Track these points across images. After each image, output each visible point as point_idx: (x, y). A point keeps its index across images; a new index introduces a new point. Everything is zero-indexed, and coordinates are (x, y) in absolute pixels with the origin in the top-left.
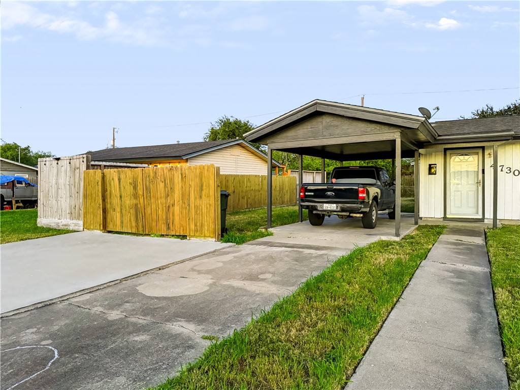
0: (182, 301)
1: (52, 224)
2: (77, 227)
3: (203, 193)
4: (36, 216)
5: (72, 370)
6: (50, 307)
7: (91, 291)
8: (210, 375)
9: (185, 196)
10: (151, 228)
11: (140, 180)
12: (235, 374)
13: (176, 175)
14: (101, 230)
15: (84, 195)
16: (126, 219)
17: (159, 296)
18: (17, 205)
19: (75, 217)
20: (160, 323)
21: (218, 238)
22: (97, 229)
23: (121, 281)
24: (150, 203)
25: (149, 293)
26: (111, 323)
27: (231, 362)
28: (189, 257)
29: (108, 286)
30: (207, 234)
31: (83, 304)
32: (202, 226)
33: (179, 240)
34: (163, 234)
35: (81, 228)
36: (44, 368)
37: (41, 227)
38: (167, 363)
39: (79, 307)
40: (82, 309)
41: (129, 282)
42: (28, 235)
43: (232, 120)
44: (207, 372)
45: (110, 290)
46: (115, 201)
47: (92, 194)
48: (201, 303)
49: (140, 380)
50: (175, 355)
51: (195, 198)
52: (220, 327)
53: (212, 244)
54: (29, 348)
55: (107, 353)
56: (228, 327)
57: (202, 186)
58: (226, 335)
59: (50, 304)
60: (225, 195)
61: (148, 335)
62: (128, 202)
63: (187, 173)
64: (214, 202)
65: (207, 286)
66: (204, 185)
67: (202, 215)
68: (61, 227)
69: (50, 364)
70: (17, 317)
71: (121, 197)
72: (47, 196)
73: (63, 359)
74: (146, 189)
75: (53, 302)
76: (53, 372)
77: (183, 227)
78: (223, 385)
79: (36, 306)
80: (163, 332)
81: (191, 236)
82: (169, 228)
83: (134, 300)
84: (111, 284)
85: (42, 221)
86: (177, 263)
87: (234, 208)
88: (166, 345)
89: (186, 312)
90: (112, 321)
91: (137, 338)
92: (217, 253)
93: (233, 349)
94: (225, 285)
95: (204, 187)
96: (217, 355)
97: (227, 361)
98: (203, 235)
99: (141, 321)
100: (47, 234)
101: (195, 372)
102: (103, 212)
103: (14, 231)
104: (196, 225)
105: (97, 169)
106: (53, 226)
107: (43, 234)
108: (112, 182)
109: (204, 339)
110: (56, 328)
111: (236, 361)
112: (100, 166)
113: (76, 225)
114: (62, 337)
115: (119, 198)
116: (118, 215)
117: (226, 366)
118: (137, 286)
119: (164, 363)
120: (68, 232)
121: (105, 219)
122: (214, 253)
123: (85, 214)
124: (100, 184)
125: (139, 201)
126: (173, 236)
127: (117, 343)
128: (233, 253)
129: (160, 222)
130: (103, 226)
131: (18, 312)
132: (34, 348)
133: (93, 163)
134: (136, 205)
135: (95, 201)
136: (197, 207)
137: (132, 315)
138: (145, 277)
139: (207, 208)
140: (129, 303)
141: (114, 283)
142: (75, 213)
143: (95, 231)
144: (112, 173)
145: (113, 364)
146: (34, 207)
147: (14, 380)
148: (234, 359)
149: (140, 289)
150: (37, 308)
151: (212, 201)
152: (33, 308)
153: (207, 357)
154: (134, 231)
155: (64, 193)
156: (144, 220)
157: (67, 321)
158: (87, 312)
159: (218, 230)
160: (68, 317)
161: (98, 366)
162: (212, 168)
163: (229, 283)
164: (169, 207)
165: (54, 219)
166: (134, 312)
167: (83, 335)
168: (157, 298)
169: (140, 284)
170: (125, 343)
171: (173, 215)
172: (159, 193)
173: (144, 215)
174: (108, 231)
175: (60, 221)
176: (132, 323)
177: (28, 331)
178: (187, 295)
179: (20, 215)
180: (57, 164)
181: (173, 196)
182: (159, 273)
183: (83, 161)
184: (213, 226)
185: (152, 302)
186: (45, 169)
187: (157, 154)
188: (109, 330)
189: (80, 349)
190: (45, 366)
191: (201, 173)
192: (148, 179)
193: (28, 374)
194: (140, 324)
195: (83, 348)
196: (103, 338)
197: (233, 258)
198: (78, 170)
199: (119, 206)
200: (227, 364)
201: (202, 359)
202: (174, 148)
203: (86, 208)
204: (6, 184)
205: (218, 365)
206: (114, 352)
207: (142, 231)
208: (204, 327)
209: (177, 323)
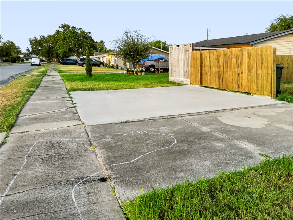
0: (246, 130)
1: (175, 80)
2: (187, 83)
3: (263, 66)
4: (169, 76)
5: (182, 151)
6: (173, 119)
7: (193, 114)
8: (263, 177)
9: (250, 68)
10: (227, 87)
11: (221, 57)
12: (282, 182)
13: (244, 53)
14: (199, 85)
15: (191, 66)
16: (213, 80)
17: (231, 125)
18: (160, 71)
19: (186, 77)
20: (232, 139)
21: (273, 96)
22: (197, 85)
23: (209, 112)
24: (227, 71)
25: (225, 122)
26: (203, 133)
27: (280, 174)
28: (252, 106)
29: (202, 114)
30: (265, 93)
31: (189, 120)
32: (261, 87)
33: (245, 95)
34: (235, 90)
35: (189, 83)
36: (170, 146)
37: (170, 82)
38: (235, 162)
39: (187, 121)
40: (188, 123)
41: (214, 114)
42: (165, 85)
43: (287, 17)
44: (261, 175)
45: (203, 116)
46: (207, 69)
47: (195, 65)
48: (259, 134)
49: (218, 166)
50: (240, 159)
51: (257, 69)
52: (273, 151)
53: (269, 100)
54: (164, 135)
55: (200, 147)
56: (279, 152)
57: (262, 60)
58: (277, 157)
59: (173, 118)
60: (280, 67)
61: (224, 144)
62: (214, 70)
63: (252, 52)
64: (271, 72)
65: (264, 125)
66: (264, 60)
67: (262, 80)
68: (180, 82)
69: (172, 145)
70: (159, 120)
71: (210, 67)
72: (173, 66)
73: (178, 144)
74: (225, 62)
75: (175, 116)
76: (174, 149)
77: (248, 88)
78: (273, 186)
79: (167, 117)
80: (233, 145)
81: (253, 94)
82: (239, 87)
83: (216, 124)
84: (203, 113)
85: (171, 79)
86: (244, 108)
87: (287, 79)
88: (235, 152)
89: (249, 137)
90: (203, 132)
91: (217, 144)
92: (272, 106)
93: (282, 166)
94: (278, 127)
95: (264, 62)
96: (270, 167)
97: (277, 172)
98: (262, 94)
99: (219, 136)
100: (173, 85)
101: (253, 172)
102: (200, 75)
103: (159, 82)
104: (257, 87)
105: (198, 51)
106: (176, 81)
107: (171, 85)
108: (206, 58)
109: (260, 155)
110: (176, 129)
111: (284, 174)
112: (200, 49)
113: (187, 81)
114: (179, 134)
115: (209, 67)
116: (209, 77)
117: (276, 175)
118: (218, 117)
119: (233, 162)
120: (183, 85)
121: (201, 79)
122: (270, 106)
123: (191, 75)
124: (199, 59)
125: (221, 69)
126: (241, 92)
127: (205, 144)
128: (285, 108)
129: (233, 82)
130: (200, 83)
131: (159, 118)
132: (166, 136)
133: (196, 48)
134: (219, 72)
135: (196, 69)
136: (258, 75)
137: (215, 131)
138: (224, 113)
139: (266, 76)
140: (213, 124)
141: (205, 113)
142: (186, 75)
143: (196, 85)
144: (206, 53)
145: (203, 153)
146: (168, 72)
147: (157, 147)
148: (282, 172)
149: (220, 119)
150: (168, 118)
151: (270, 71)
152: (166, 118)
153: (262, 166)
154: (217, 87)
155: (181, 64)
156: (223, 81)
157: (181, 127)
158: (191, 125)
159: (274, 92)
160: (181, 125)
161: (196, 153)
162: (270, 49)
163: (281, 126)
164: (239, 74)
165: (176, 78)
166: (216, 130)
167: (188, 135)
168: (230, 125)
169: (220, 116)
170: (210, 145)
171: (242, 79)
172: (233, 65)
173: (223, 78)
174: (203, 86)
175: (179, 79)
176: (214, 136)
177: (163, 127)
178: (250, 128)
179: (162, 75)
180: (178, 48)
181: (242, 67)
182: (231, 112)
183: (191, 47)
184: (270, 88)
185: (227, 127)
186: (172, 51)
187: (232, 42)
188: (201, 136)
189: (187, 142)
190: (170, 145)
191: (262, 52)
192: (226, 56)
193: (163, 146)
194: (219, 137)
195: (188, 141)
196: (198, 139)
197: (285, 111)
198: (188, 51)
199: (209, 72)
200: (277, 174)
201: (259, 166)
202: (243, 38)
203: (192, 72)
204: (156, 60)
205: (270, 172)
206: (204, 148)
207: (223, 87)
208: (260, 148)
209: (242, 142)
